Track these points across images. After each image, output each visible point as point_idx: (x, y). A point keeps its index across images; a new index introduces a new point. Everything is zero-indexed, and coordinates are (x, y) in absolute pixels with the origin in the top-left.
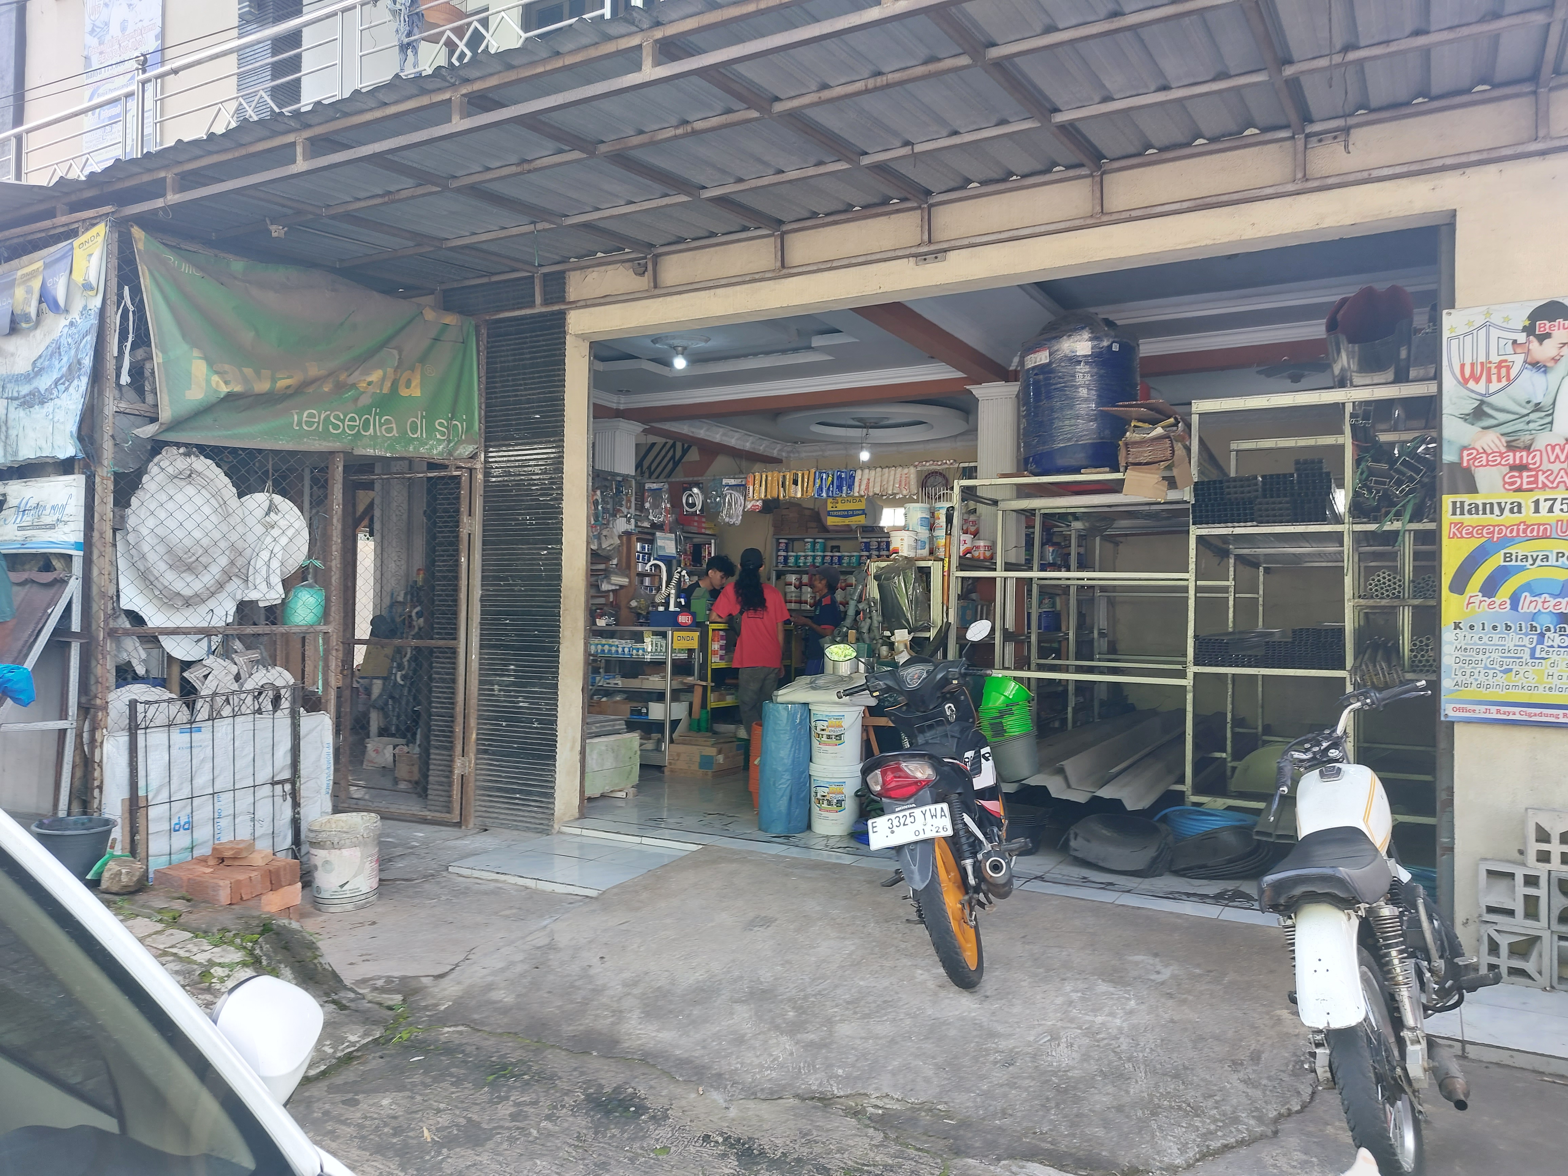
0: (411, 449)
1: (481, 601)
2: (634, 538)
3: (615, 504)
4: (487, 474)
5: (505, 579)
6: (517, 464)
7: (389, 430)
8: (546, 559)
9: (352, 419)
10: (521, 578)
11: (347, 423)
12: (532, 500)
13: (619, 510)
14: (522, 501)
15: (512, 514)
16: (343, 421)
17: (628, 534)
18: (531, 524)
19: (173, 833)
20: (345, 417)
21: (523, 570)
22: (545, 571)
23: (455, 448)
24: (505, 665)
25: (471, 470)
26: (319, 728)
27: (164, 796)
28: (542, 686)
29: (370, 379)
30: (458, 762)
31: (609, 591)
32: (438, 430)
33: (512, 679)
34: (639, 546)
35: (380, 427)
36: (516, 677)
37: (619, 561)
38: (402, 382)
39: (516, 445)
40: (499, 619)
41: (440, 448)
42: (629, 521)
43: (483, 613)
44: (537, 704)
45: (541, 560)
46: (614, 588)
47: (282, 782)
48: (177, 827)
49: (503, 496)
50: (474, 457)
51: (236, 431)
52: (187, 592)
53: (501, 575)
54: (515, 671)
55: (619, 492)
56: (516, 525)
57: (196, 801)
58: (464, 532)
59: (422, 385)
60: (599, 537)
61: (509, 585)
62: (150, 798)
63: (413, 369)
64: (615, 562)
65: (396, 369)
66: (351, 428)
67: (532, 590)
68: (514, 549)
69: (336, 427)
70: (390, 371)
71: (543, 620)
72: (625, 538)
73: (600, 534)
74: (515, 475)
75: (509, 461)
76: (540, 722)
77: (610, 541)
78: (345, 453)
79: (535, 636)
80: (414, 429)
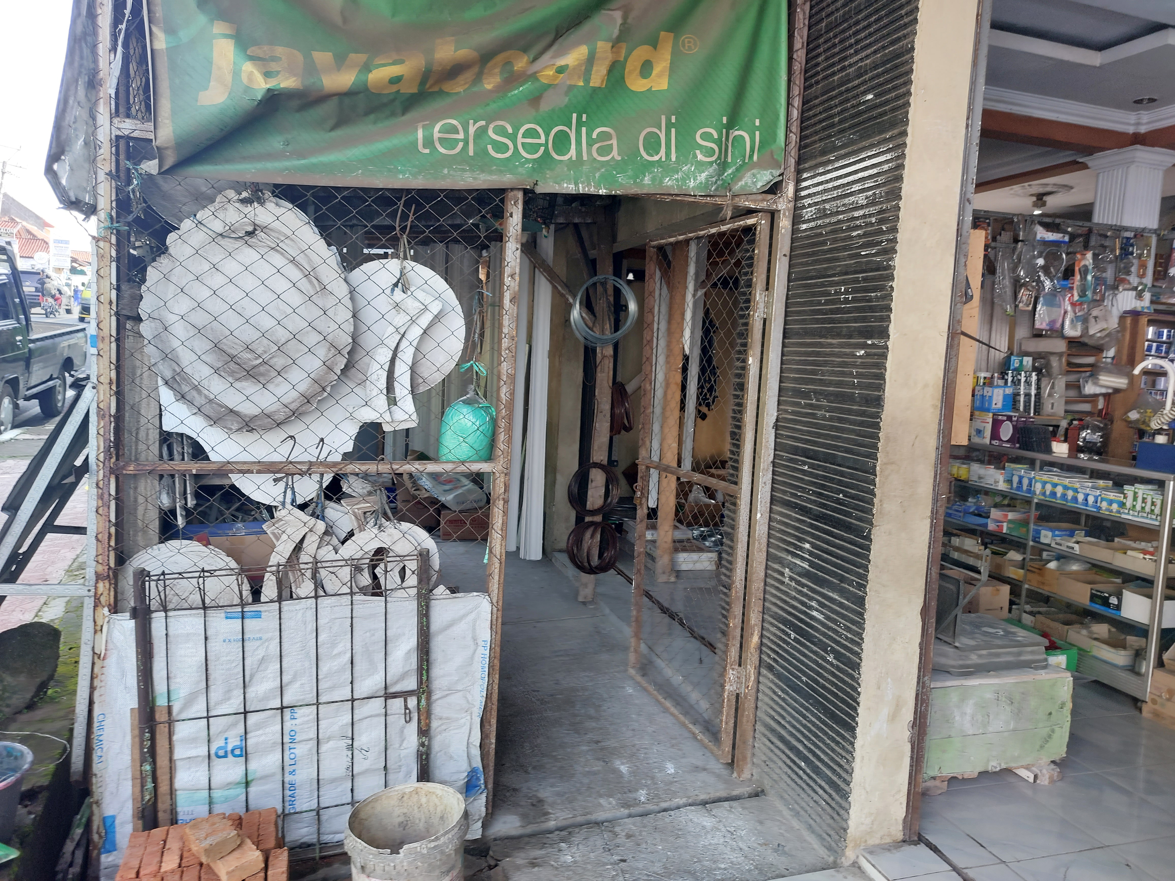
0: (647, 180)
1: (776, 427)
2: (1144, 320)
3: (1118, 270)
4: (797, 220)
5: (806, 395)
6: (835, 194)
7: (605, 150)
8: (864, 365)
9: (529, 133)
10: (827, 395)
11: (520, 140)
12: (851, 257)
13: (1123, 281)
14: (837, 259)
15: (822, 285)
16: (513, 137)
17: (1135, 314)
18: (847, 301)
19: (215, 761)
20: (516, 129)
21: (830, 383)
22: (860, 386)
23: (737, 176)
24: (800, 539)
25: (773, 215)
26: (472, 616)
27: (199, 708)
28: (842, 592)
29: (562, 62)
30: (731, 674)
31: (1096, 396)
32: (700, 147)
33: (806, 565)
34: (1151, 332)
35: (590, 145)
36: (812, 564)
37: (1118, 352)
38: (633, 64)
39: (838, 159)
40: (795, 461)
41: (703, 177)
42: (1140, 296)
43: (777, 446)
44: (835, 621)
45: (855, 366)
46: (1104, 391)
47: (405, 695)
48: (221, 753)
49: (814, 254)
50: (774, 189)
51: (314, 160)
52: (248, 409)
53: (804, 387)
54: (811, 554)
55: (1126, 252)
56: (827, 303)
57: (252, 719)
58: (757, 317)
59: (673, 69)
60: (1085, 320)
61: (811, 406)
62: (175, 710)
63: (654, 43)
64: (1111, 353)
65: (616, 43)
66: (532, 148)
67: (840, 420)
68: (821, 345)
69: (501, 147)
70: (603, 46)
71: (852, 476)
72: (1129, 321)
73: (1088, 314)
74: (832, 214)
75: (825, 191)
76: (838, 656)
77: (1102, 325)
78: (526, 191)
79: (838, 501)
80: (652, 144)
